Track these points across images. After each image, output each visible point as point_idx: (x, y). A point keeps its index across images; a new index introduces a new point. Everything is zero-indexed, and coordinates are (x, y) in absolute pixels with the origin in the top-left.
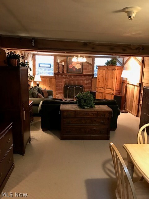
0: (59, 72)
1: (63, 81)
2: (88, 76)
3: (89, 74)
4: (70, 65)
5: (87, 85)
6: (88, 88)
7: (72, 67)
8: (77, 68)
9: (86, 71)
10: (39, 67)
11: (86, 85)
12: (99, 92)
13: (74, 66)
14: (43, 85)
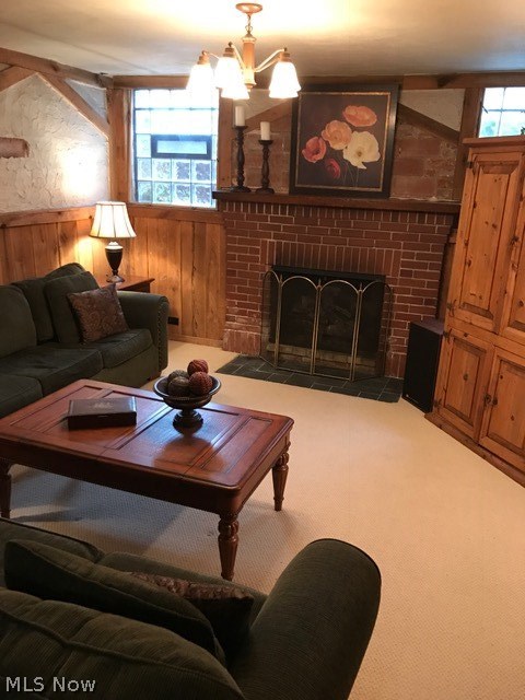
0: (240, 182)
1: (265, 243)
2: (422, 213)
3: (434, 199)
4: (310, 143)
5: (408, 274)
6: (415, 292)
7: (320, 157)
8: (356, 162)
9: (414, 180)
10: (155, 154)
11: (403, 273)
12: (462, 341)
13: (337, 147)
14: (165, 256)
